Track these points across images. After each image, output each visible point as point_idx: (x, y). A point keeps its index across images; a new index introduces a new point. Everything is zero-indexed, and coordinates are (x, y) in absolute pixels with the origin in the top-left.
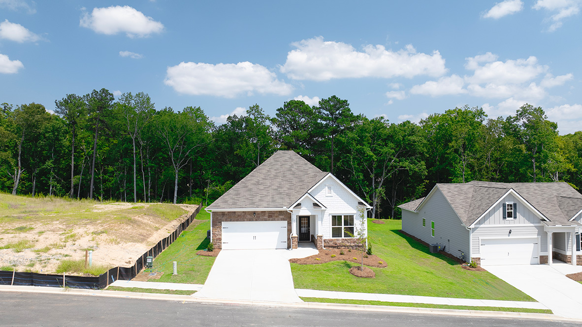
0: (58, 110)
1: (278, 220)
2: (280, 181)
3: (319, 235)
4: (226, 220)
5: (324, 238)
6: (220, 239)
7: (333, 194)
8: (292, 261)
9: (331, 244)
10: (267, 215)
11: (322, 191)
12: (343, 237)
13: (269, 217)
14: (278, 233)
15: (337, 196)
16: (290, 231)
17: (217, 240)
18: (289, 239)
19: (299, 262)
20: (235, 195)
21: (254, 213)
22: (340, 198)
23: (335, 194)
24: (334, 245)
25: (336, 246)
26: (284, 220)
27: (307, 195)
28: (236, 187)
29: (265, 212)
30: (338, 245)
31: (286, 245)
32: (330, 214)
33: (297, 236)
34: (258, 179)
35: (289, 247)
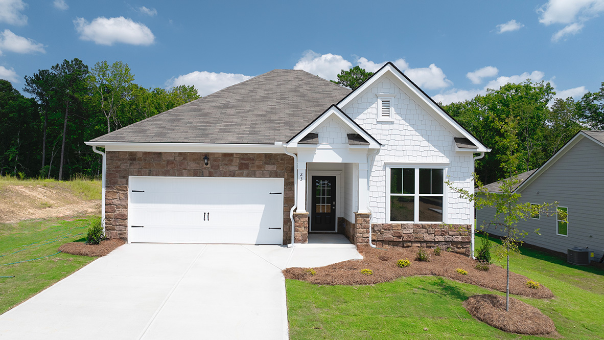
0: (28, 88)
1: (263, 176)
2: (274, 104)
3: (360, 212)
4: (139, 173)
5: (373, 221)
6: (124, 217)
7: (394, 116)
8: (292, 275)
9: (388, 235)
10: (236, 162)
11: (369, 110)
12: (417, 221)
13: (240, 168)
14: (262, 207)
15: (403, 122)
16: (289, 201)
17: (116, 218)
18: (287, 221)
19: (312, 279)
20: (169, 121)
21: (206, 156)
22: (410, 128)
23: (399, 117)
24: (395, 239)
25: (399, 242)
26: (276, 176)
27: (333, 111)
28: (177, 110)
29: (231, 155)
30: (405, 238)
31: (279, 235)
32: (386, 165)
33: (308, 213)
34: (228, 100)
35: (286, 241)
